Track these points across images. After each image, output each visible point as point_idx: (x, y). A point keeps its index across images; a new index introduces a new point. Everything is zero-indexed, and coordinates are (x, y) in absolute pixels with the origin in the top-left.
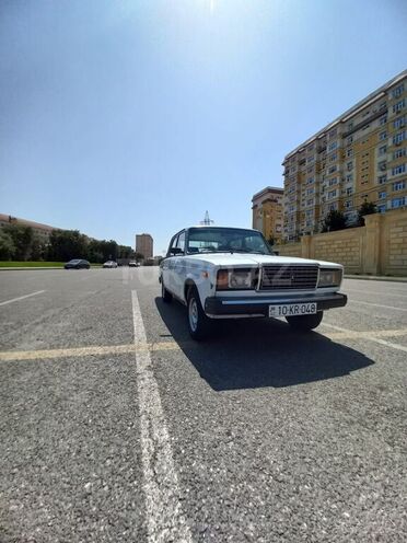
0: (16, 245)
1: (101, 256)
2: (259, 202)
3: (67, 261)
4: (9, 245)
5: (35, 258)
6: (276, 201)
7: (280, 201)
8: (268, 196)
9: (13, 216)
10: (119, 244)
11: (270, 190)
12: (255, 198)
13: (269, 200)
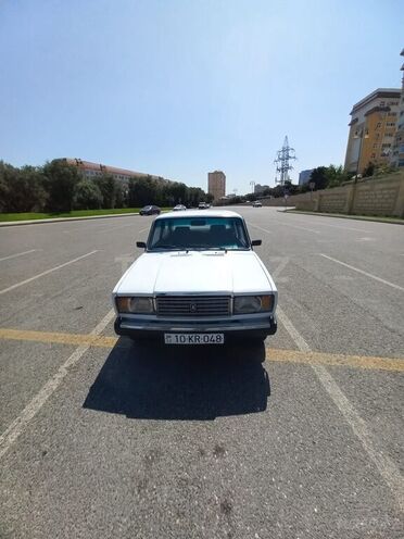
0: (103, 193)
1: (173, 199)
2: (361, 115)
3: (143, 207)
4: (98, 195)
5: (119, 206)
6: (388, 109)
7: (394, 109)
8: (376, 104)
9: (103, 164)
10: (188, 185)
11: (381, 94)
12: (356, 109)
13: (377, 109)
